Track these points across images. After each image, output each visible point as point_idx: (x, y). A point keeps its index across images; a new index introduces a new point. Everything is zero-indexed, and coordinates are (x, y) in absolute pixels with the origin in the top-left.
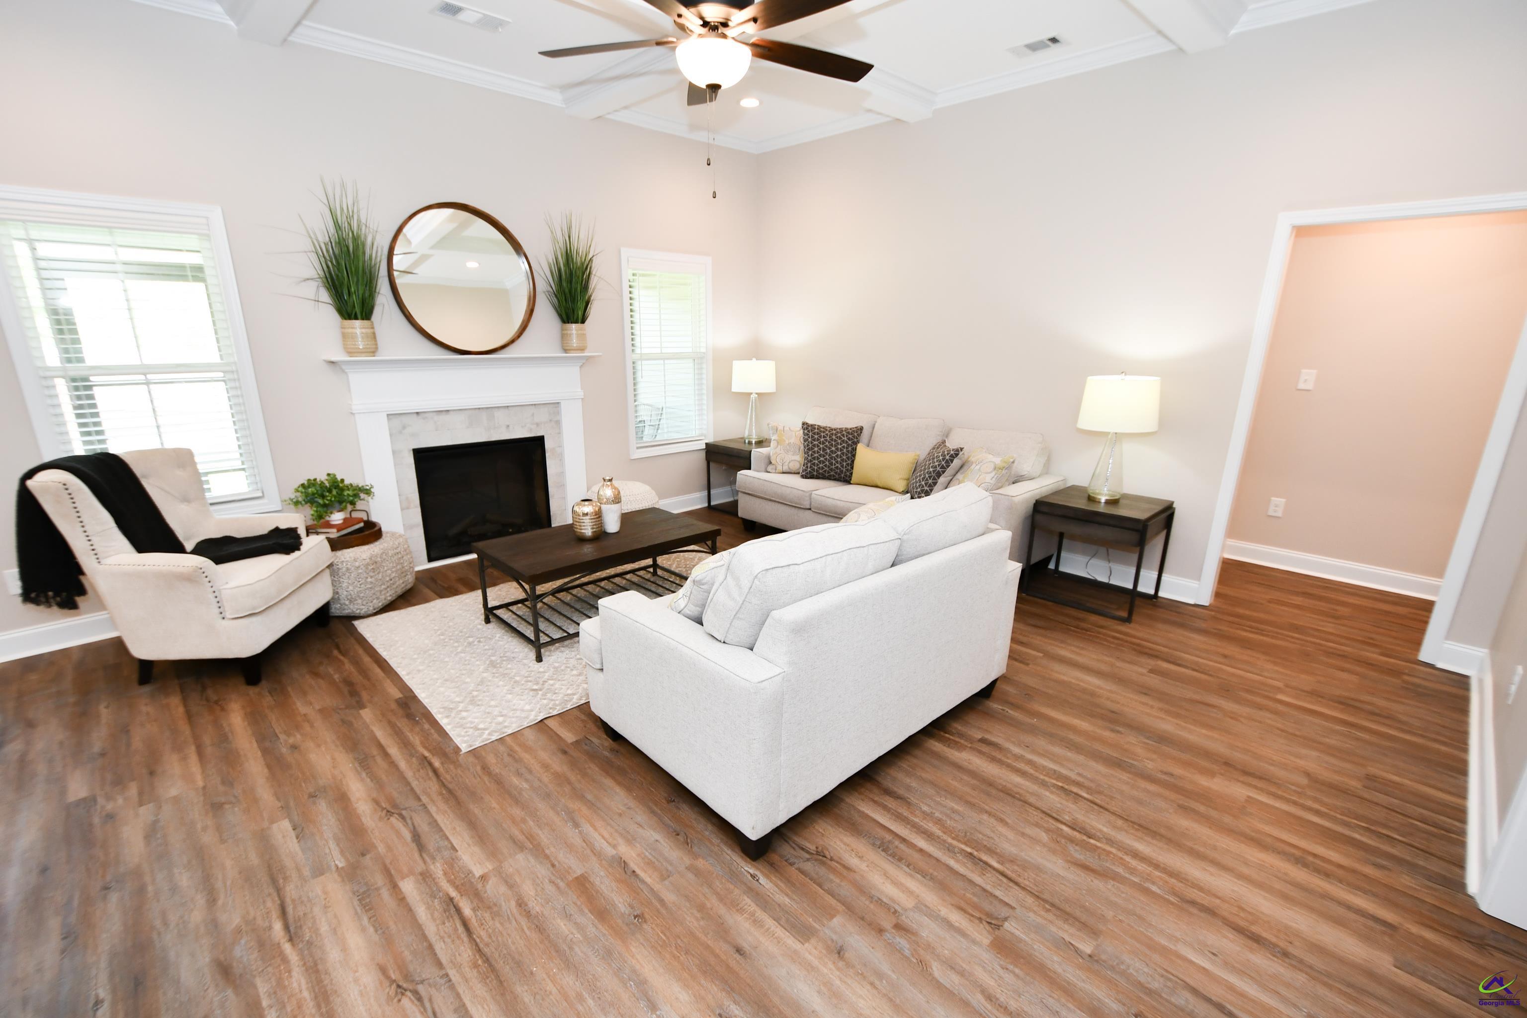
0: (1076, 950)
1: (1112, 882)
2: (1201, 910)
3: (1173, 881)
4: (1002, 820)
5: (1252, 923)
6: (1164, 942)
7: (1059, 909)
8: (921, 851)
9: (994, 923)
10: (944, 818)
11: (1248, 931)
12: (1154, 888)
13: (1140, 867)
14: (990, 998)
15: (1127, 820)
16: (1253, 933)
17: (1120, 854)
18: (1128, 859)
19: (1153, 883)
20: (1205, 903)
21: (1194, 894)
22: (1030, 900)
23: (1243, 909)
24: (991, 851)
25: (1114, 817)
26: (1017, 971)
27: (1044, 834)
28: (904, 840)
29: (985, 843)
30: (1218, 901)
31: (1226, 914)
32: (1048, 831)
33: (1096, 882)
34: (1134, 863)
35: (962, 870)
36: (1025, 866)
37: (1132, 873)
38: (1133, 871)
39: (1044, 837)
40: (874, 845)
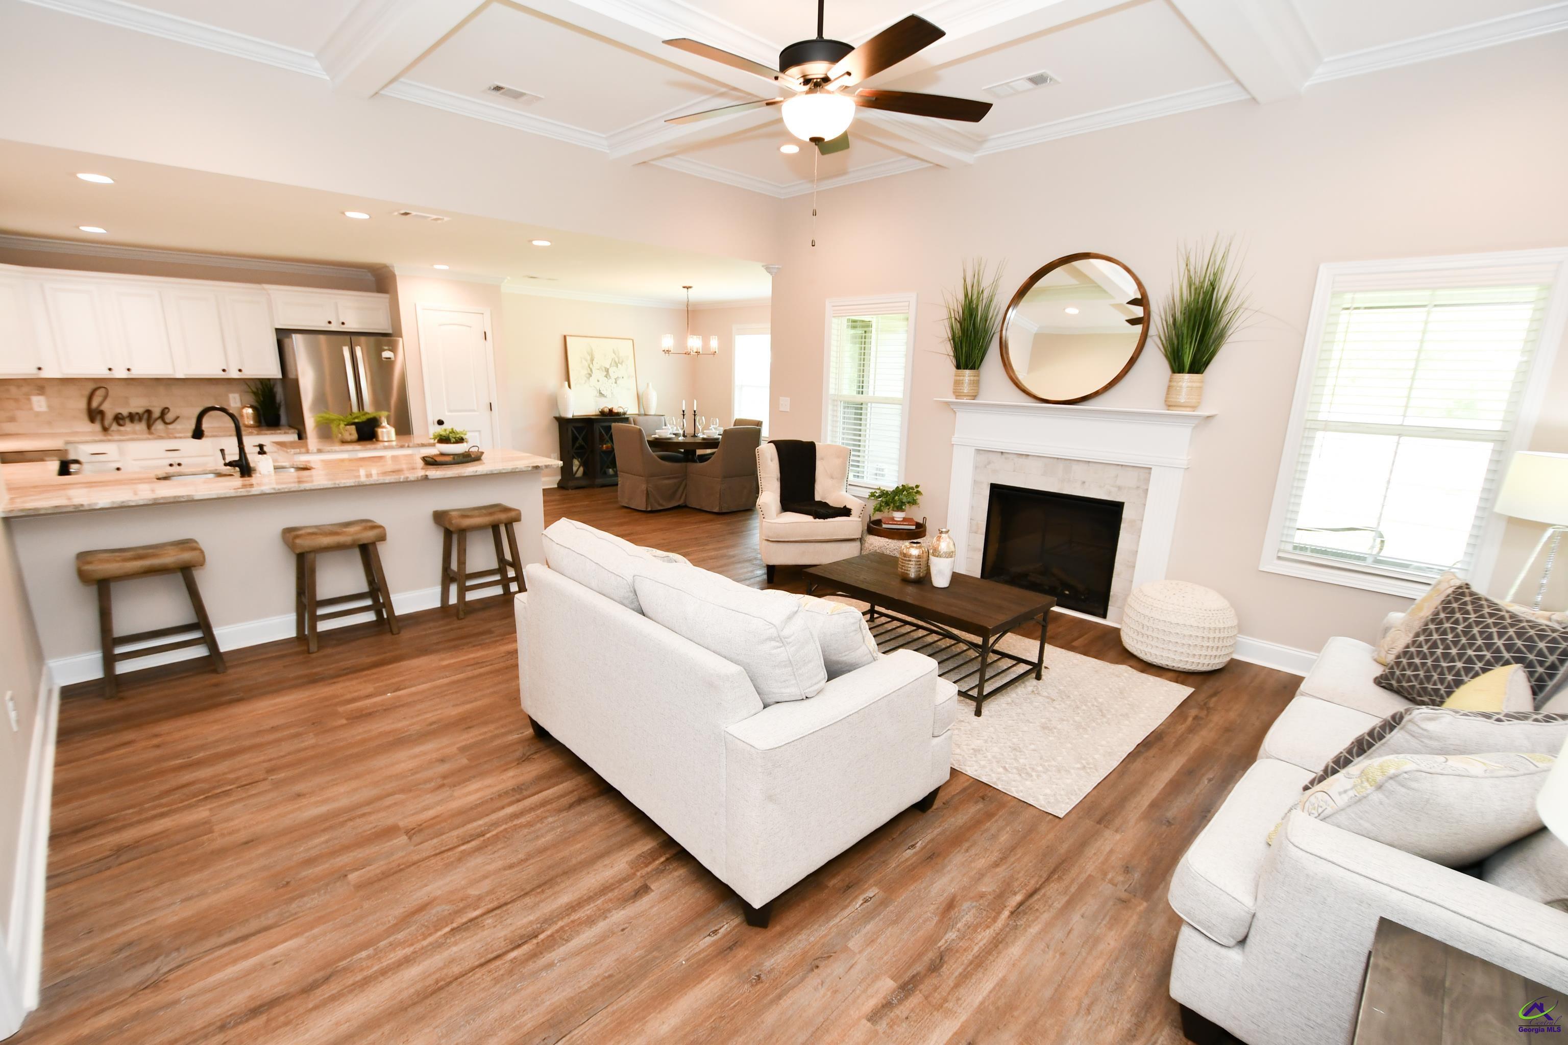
0: (357, 870)
1: (392, 922)
2: (315, 981)
3: (359, 977)
4: (511, 867)
5: (268, 1021)
6: (316, 931)
7: (396, 872)
8: (503, 808)
9: (410, 833)
10: (532, 829)
11: (267, 1010)
12: (364, 954)
13: (392, 956)
14: (364, 815)
15: (456, 979)
16: (261, 1013)
17: (418, 946)
18: (408, 951)
19: (369, 957)
20: (318, 992)
21: (332, 988)
22: (416, 858)
23: (286, 1024)
24: (478, 849)
25: (467, 968)
26: (369, 832)
27: (477, 893)
28: (519, 801)
29: (490, 848)
30: (311, 1005)
31: (294, 1003)
32: (480, 898)
33: (402, 910)
34: (400, 953)
35: (470, 826)
36: (449, 866)
37: (391, 944)
38: (393, 946)
39: (474, 892)
40: (523, 784)
